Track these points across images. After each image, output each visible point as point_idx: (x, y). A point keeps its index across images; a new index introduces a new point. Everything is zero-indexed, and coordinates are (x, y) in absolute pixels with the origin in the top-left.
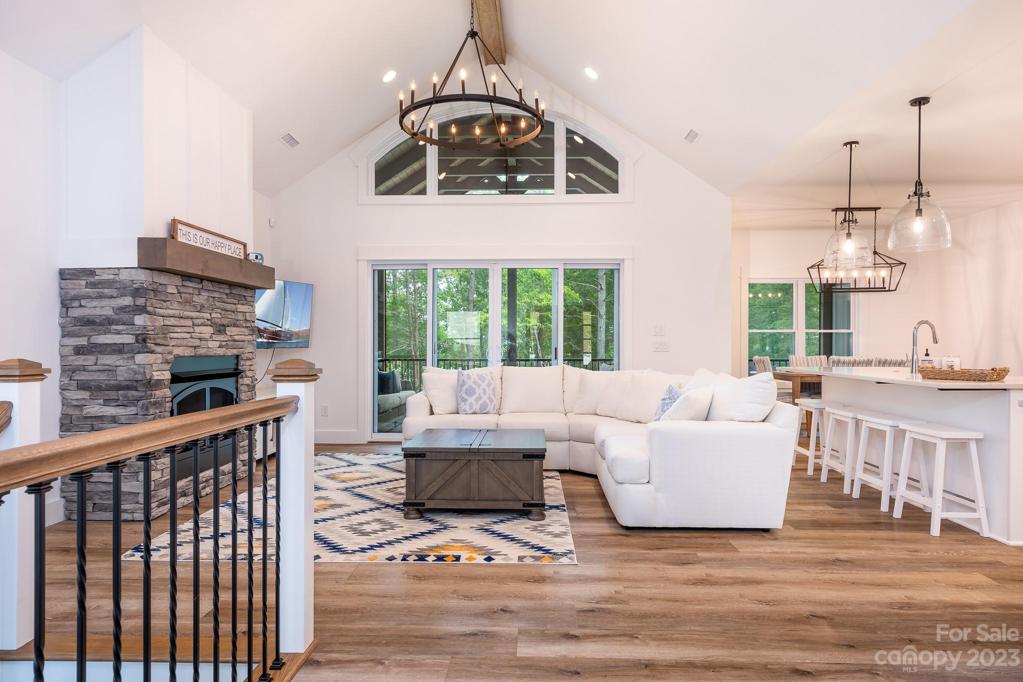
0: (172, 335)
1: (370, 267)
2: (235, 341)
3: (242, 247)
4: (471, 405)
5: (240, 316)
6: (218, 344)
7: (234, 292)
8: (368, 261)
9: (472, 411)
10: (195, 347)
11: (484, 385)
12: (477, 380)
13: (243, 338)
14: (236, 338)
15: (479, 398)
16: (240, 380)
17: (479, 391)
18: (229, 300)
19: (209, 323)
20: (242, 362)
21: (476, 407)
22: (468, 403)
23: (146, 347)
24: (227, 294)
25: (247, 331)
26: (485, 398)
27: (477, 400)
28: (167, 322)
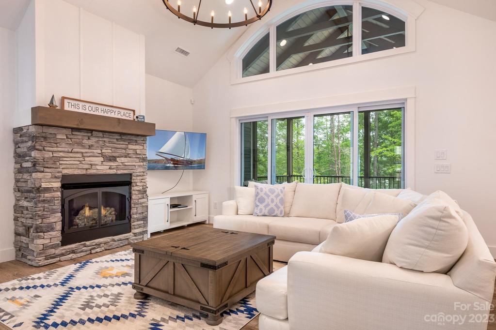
0: (61, 162)
1: (238, 121)
2: (125, 165)
3: (132, 112)
4: (261, 209)
5: (131, 152)
6: (108, 167)
7: (123, 137)
8: (237, 118)
9: (262, 213)
10: (87, 169)
11: (272, 196)
12: (268, 192)
13: (134, 163)
14: (126, 164)
15: (268, 205)
16: (133, 188)
17: (268, 201)
18: (118, 143)
19: (100, 155)
20: (133, 178)
21: (266, 212)
22: (259, 208)
23: (36, 169)
24: (117, 139)
25: (137, 160)
26: (272, 205)
27: (266, 206)
28: (55, 155)
